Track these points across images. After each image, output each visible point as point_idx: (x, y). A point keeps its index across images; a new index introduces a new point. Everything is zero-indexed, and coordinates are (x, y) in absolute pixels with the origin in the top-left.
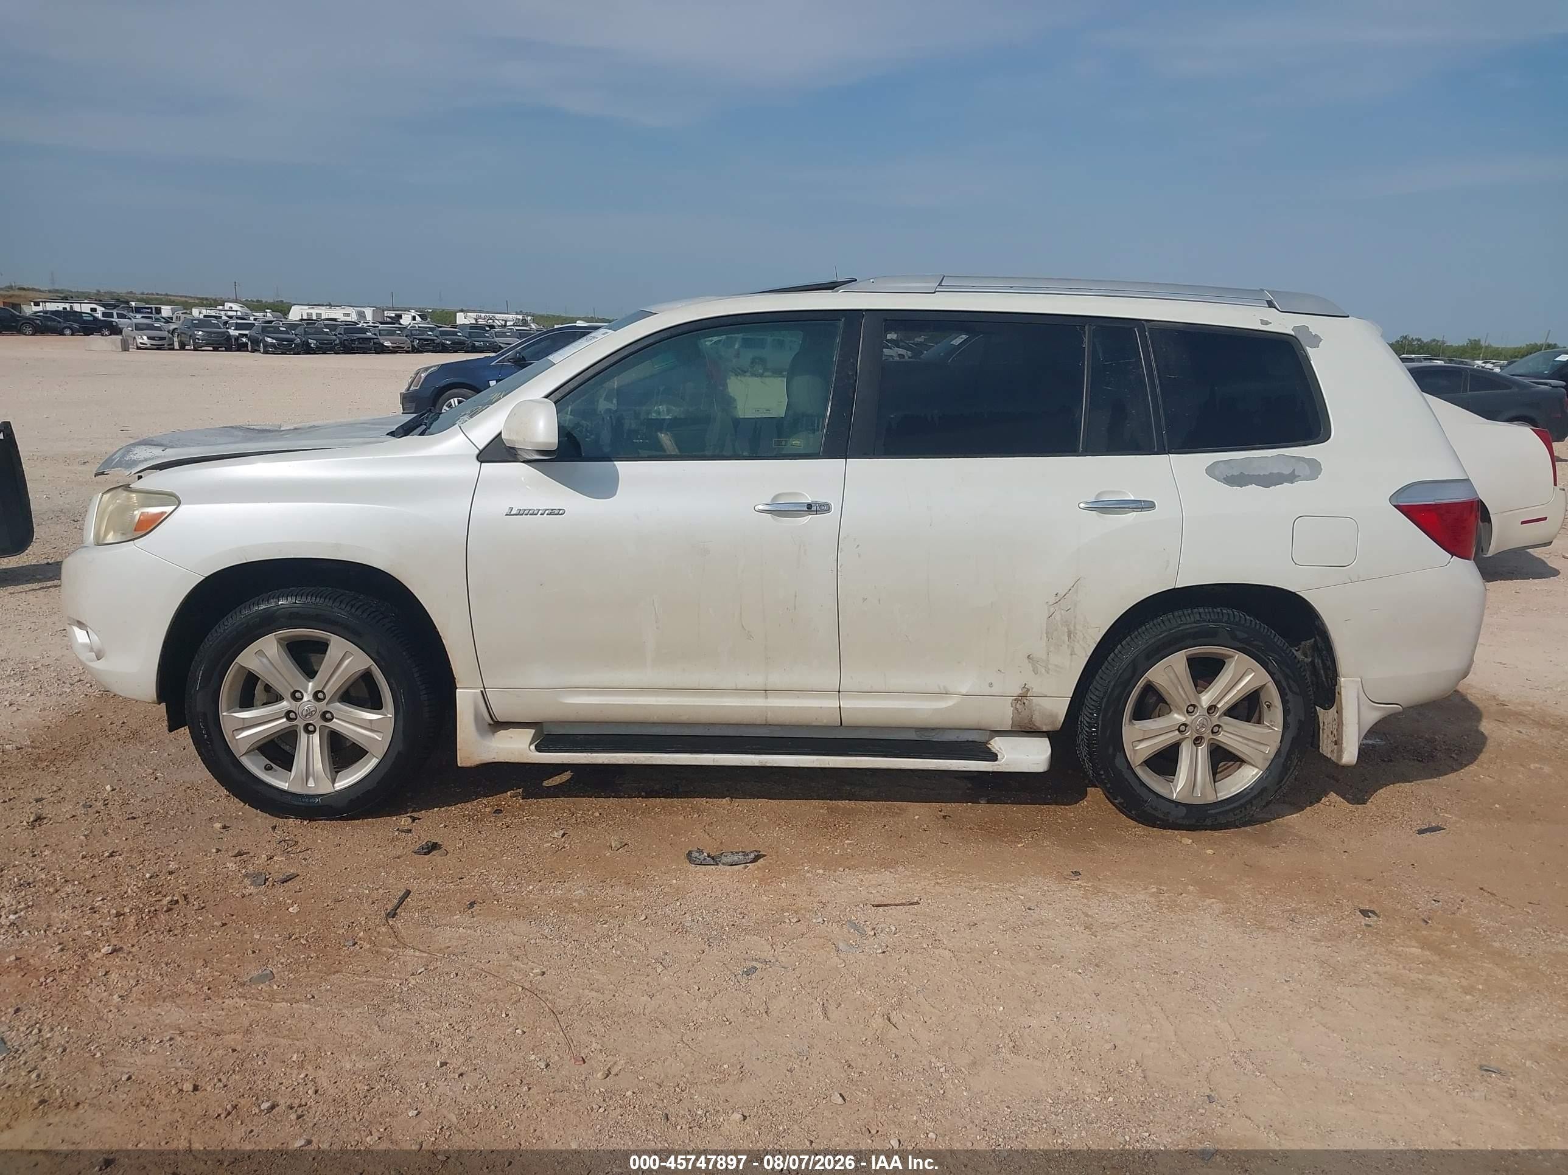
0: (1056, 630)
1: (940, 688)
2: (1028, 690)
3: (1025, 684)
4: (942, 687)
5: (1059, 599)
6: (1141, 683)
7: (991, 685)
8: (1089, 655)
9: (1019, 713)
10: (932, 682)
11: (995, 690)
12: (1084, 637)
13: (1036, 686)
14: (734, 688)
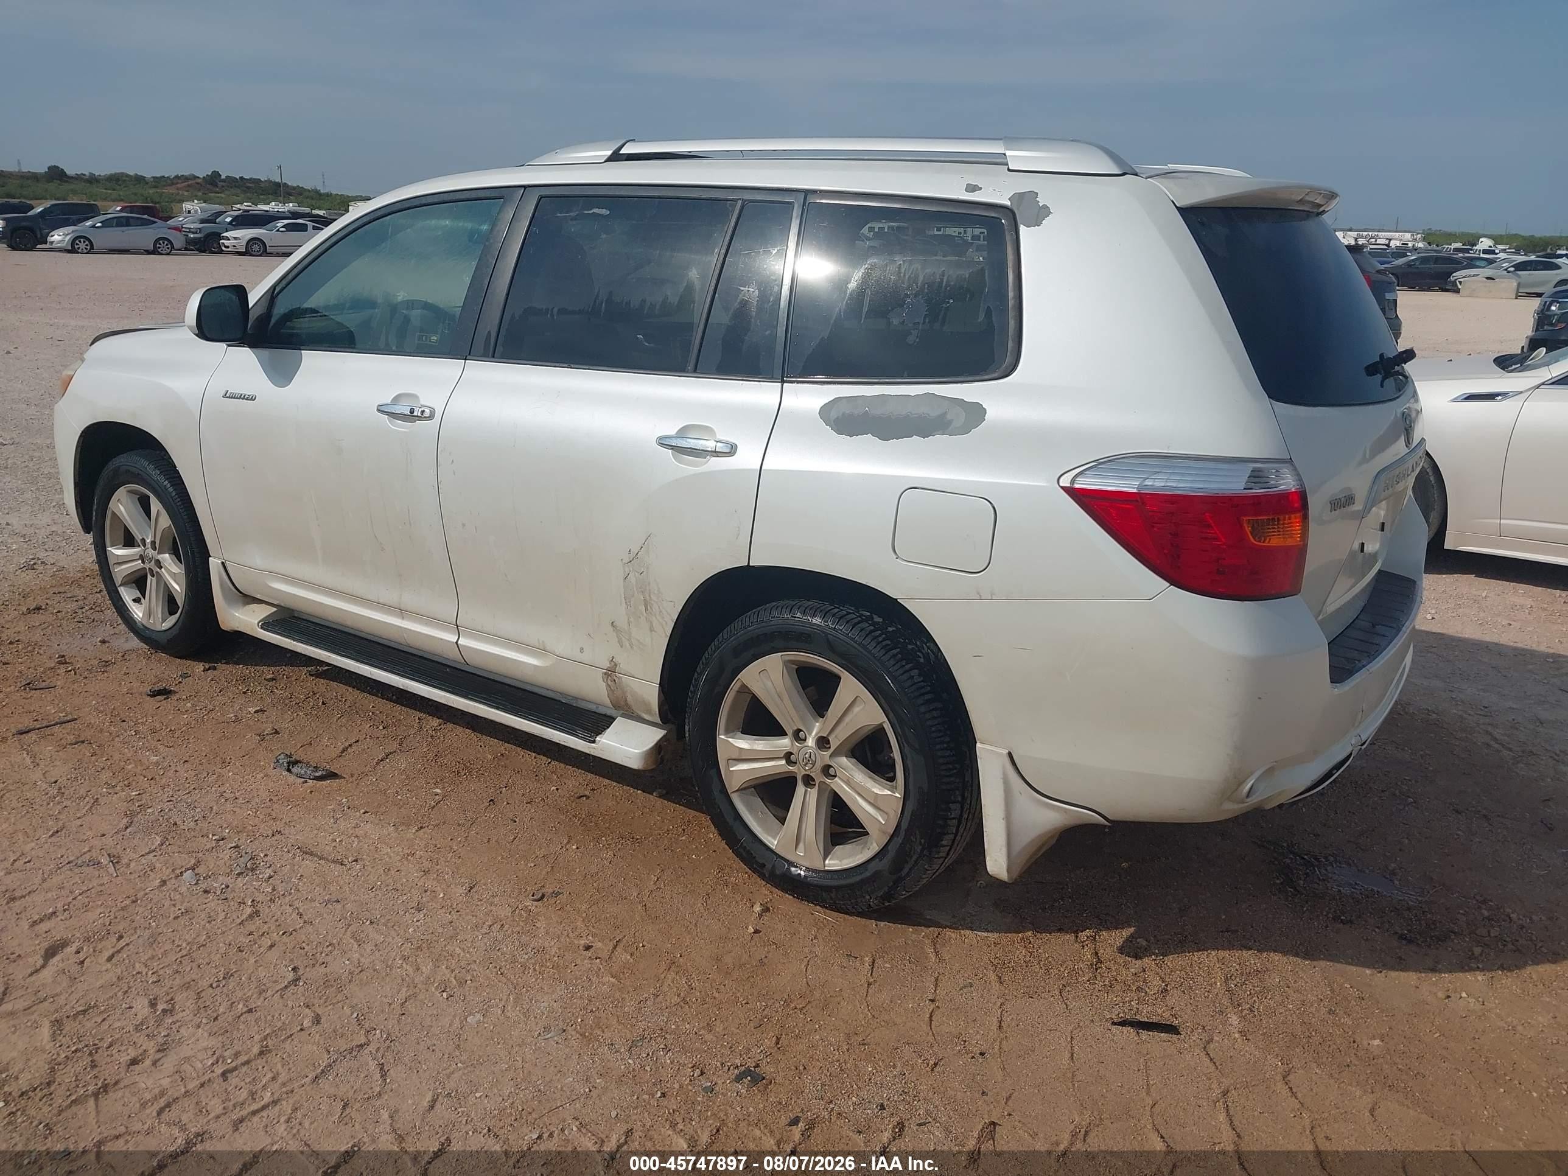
0: (633, 596)
1: (539, 643)
2: (616, 665)
3: (613, 657)
4: (541, 642)
5: (633, 558)
6: (735, 686)
7: (582, 649)
8: (669, 635)
9: (613, 691)
10: (533, 633)
11: (586, 657)
12: (661, 612)
13: (624, 665)
14: (376, 600)
